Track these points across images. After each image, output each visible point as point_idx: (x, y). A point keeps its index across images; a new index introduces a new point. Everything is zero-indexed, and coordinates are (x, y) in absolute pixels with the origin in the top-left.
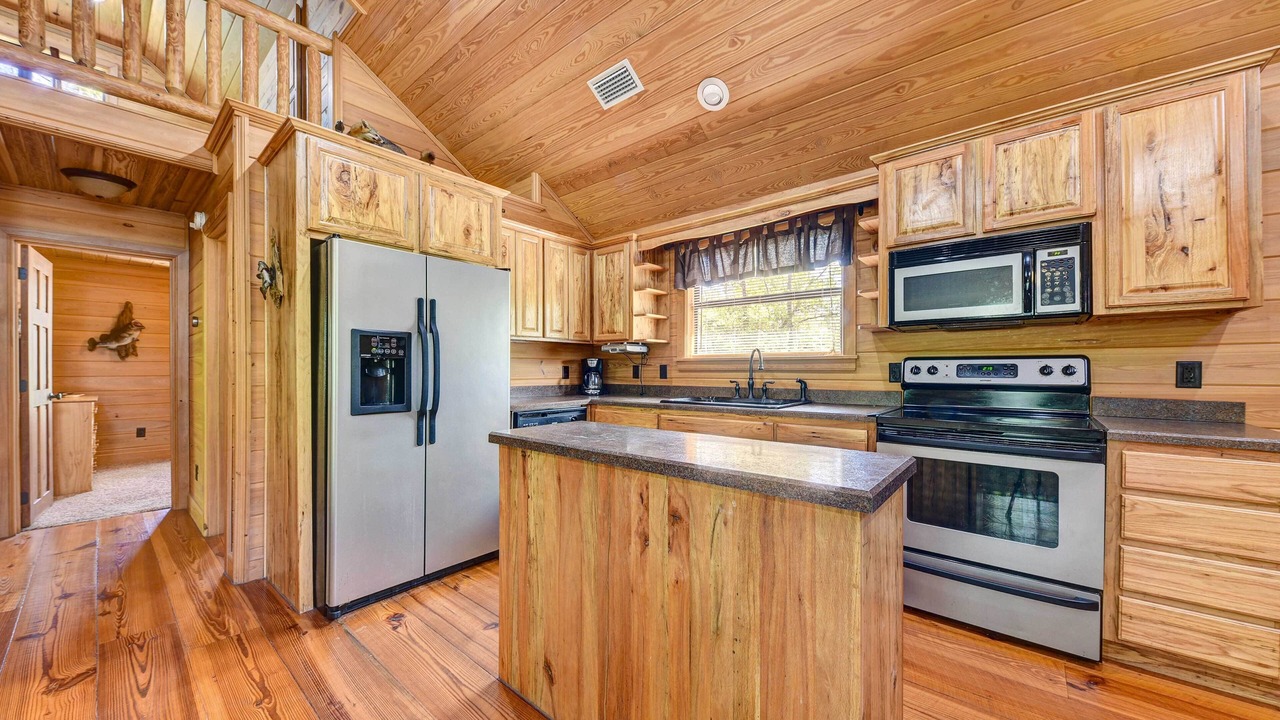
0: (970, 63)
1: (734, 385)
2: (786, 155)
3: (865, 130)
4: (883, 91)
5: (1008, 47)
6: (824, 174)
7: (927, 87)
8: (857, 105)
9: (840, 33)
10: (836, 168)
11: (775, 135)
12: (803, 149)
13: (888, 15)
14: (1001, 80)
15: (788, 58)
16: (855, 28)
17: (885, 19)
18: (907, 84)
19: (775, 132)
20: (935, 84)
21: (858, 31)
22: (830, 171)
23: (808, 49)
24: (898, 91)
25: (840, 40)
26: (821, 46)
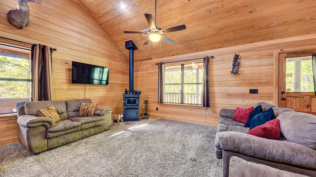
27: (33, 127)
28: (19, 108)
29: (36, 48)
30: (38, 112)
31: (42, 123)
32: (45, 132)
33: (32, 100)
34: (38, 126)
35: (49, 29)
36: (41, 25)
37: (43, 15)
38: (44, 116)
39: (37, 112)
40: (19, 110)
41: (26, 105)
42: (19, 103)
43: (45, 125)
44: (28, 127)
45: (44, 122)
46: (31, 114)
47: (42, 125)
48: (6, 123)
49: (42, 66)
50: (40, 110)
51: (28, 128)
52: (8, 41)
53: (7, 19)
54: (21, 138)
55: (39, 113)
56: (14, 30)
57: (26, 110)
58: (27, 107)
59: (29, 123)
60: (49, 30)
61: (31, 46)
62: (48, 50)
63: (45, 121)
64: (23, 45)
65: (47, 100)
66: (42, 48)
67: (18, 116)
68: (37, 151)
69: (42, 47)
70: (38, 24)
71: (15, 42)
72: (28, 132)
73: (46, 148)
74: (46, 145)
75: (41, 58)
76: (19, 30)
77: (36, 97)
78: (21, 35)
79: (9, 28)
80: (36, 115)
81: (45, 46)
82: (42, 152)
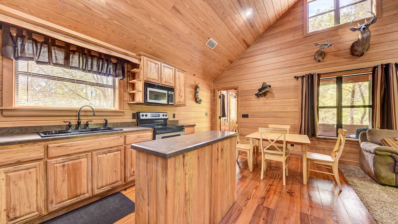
0: (160, 44)
1: (68, 123)
2: (106, 28)
3: (133, 40)
4: (144, 35)
5: (165, 46)
6: (113, 43)
7: (151, 42)
8: (137, 33)
9: (147, 14)
10: (118, 44)
11: (108, 19)
12: (113, 31)
13: (157, 21)
14: (161, 51)
15: (132, 4)
16: (150, 17)
17: (156, 22)
18: (149, 38)
19: (109, 18)
20: (152, 42)
21: (150, 18)
22: (116, 44)
23: (137, 8)
24: (146, 38)
25: (146, 15)
26: (141, 11)
27: (380, 155)
28: (361, 134)
29: (377, 70)
30: (383, 141)
31: (390, 154)
32: (393, 164)
33: (373, 127)
34: (386, 155)
35: (392, 41)
36: (383, 41)
37: (385, 29)
38: (390, 146)
39: (381, 140)
40: (361, 136)
41: (368, 132)
42: (358, 129)
43: (393, 156)
44: (375, 153)
45: (392, 152)
46: (374, 142)
47: (390, 156)
48: (349, 146)
49: (385, 89)
50: (385, 139)
51: (374, 155)
52: (351, 72)
53: (351, 52)
54: (364, 163)
55: (384, 143)
56: (355, 60)
57: (368, 137)
58: (370, 135)
59: (376, 149)
60: (394, 42)
61: (371, 70)
62: (392, 67)
63: (394, 152)
64: (364, 71)
65: (392, 129)
66: (384, 68)
67: (360, 141)
68: (383, 182)
69: (385, 66)
70: (379, 42)
71: (356, 71)
72: (374, 159)
73: (394, 183)
74: (394, 180)
75: (383, 80)
76: (361, 57)
77: (378, 124)
78: (362, 62)
79: (352, 60)
80: (380, 145)
81: (389, 63)
82: (389, 186)
